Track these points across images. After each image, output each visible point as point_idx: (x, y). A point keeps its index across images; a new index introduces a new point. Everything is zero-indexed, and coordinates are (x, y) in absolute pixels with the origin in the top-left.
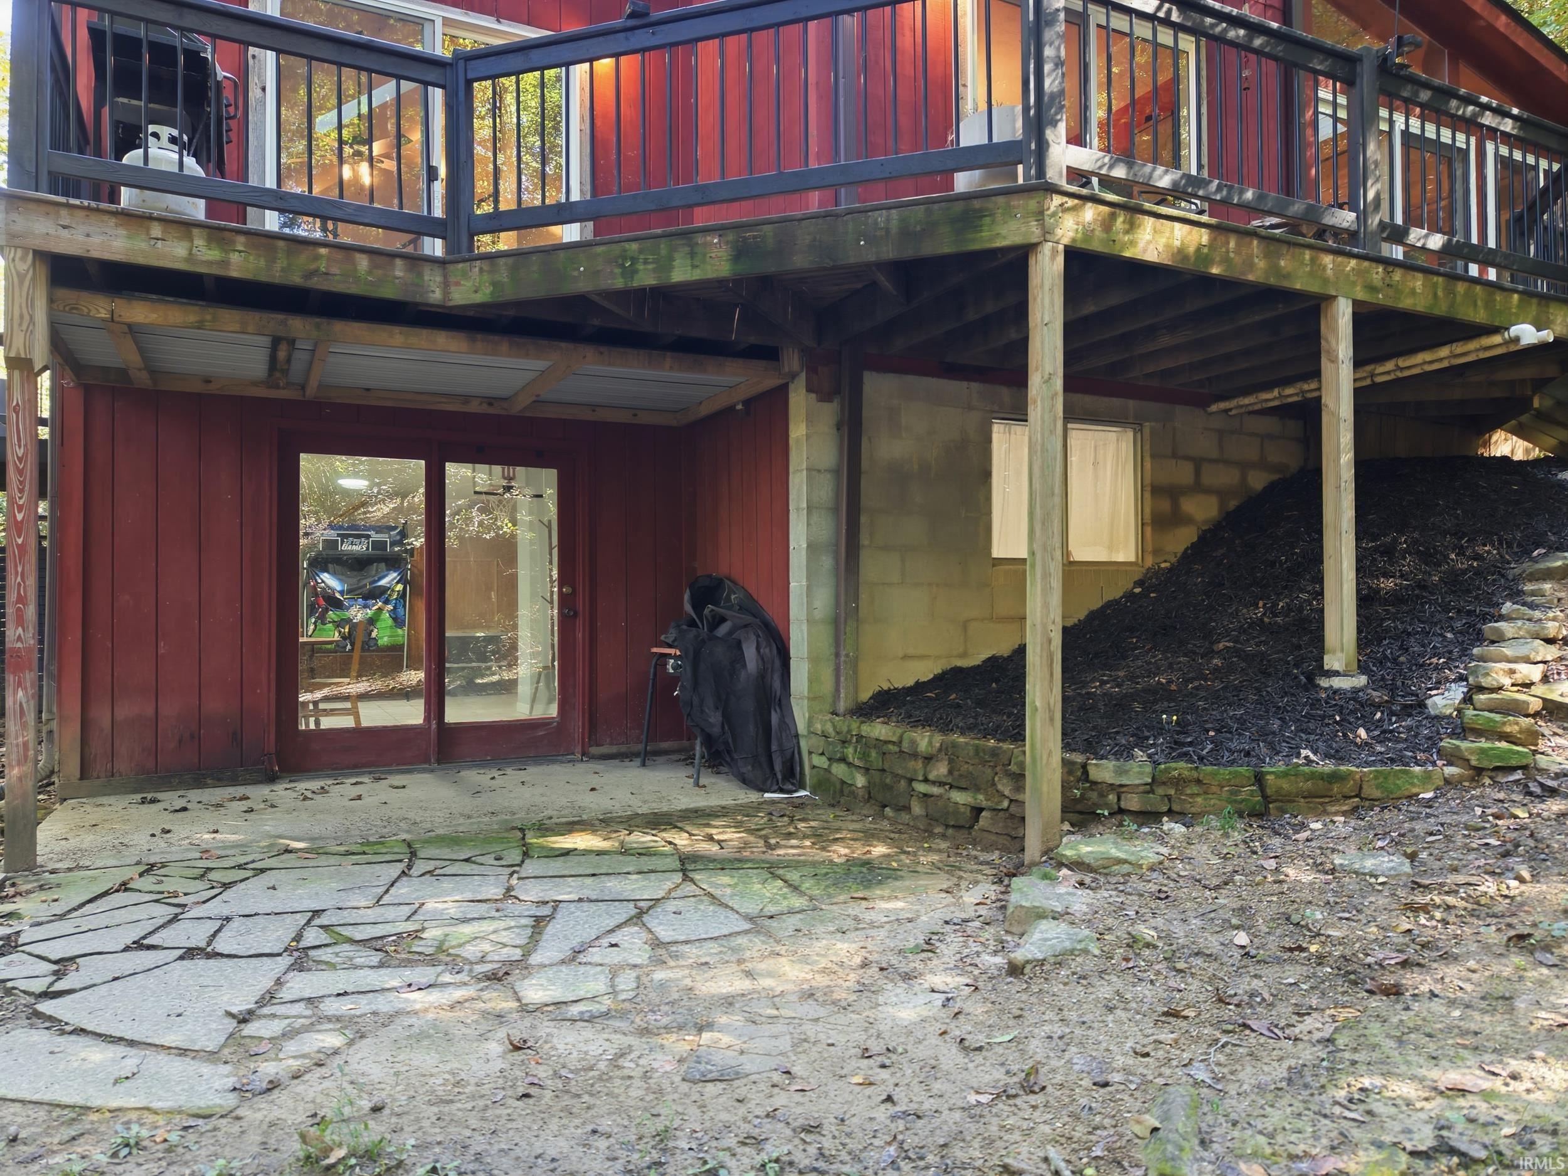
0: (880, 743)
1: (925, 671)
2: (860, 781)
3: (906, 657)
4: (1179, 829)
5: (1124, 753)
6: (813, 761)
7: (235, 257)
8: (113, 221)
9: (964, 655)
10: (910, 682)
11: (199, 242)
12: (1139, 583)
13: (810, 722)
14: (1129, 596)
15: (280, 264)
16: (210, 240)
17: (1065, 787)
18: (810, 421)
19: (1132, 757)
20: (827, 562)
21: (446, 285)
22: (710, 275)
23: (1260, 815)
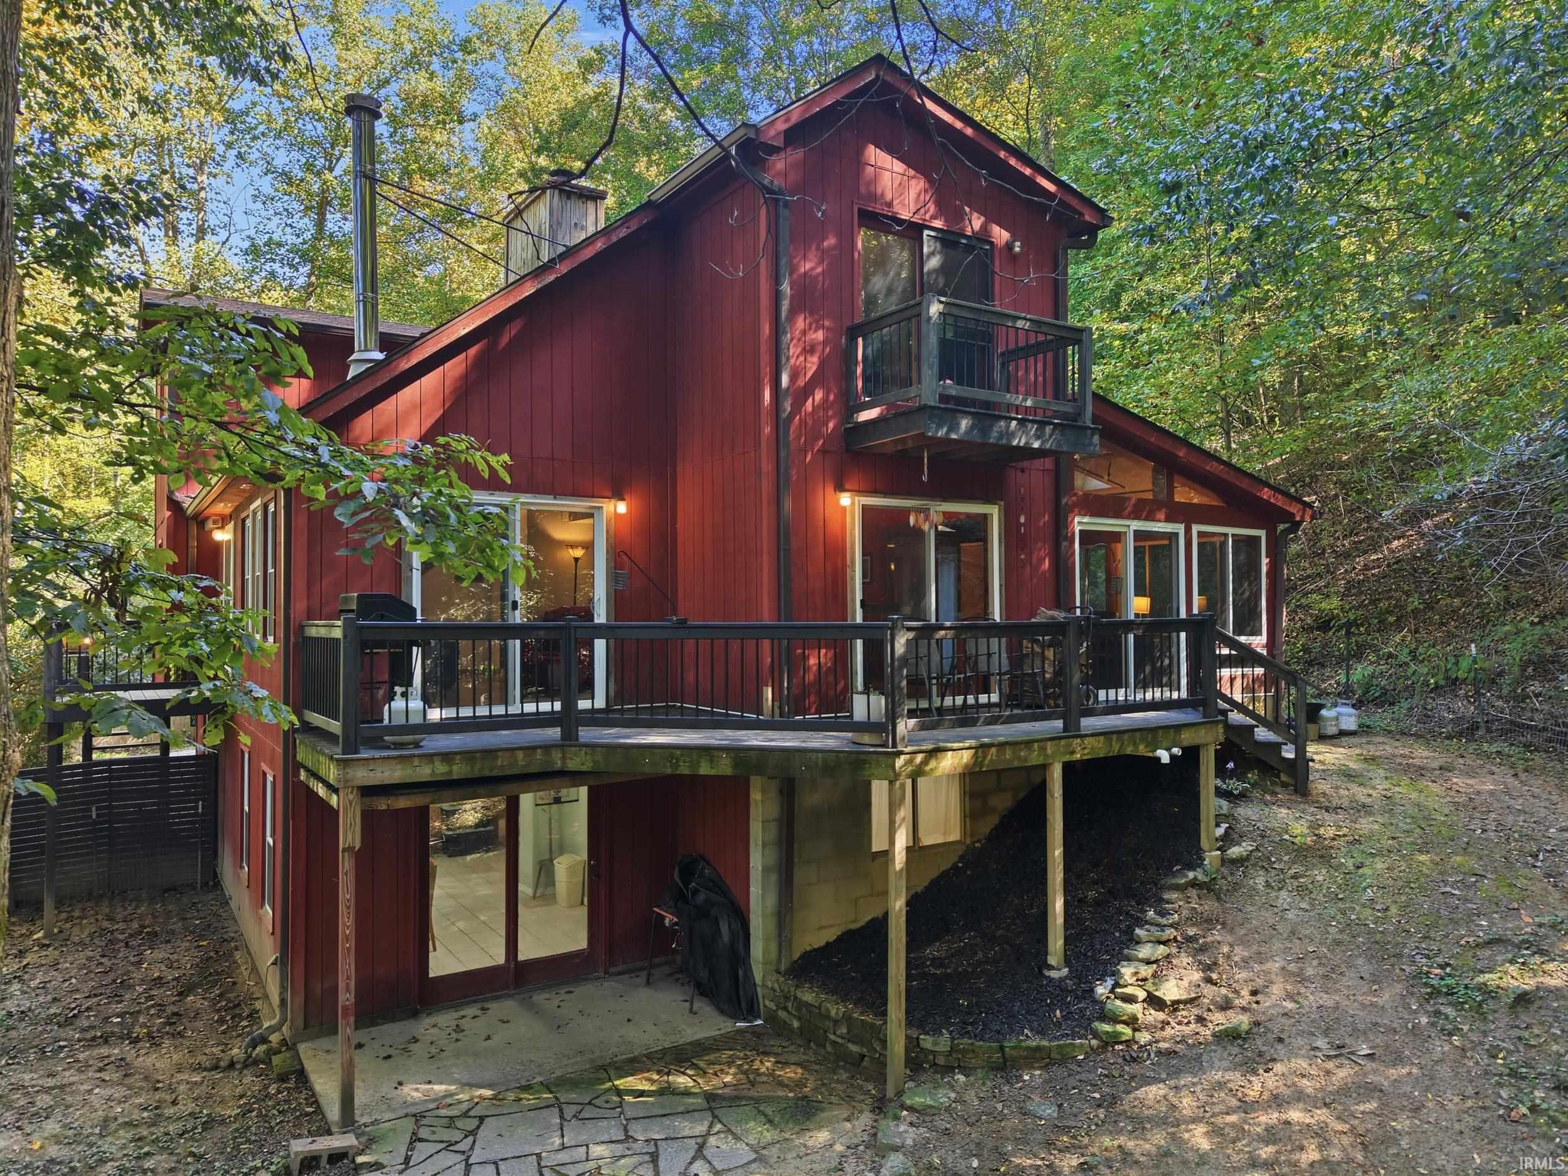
0: (808, 1005)
1: (831, 935)
2: (796, 1024)
3: (821, 928)
4: (961, 1078)
5: (937, 1032)
6: (766, 1003)
7: (455, 768)
8: (394, 762)
9: (855, 921)
10: (822, 943)
11: (437, 764)
12: (962, 858)
13: (764, 980)
14: (954, 867)
15: (476, 768)
16: (442, 761)
17: (907, 1050)
18: (764, 792)
19: (941, 1034)
20: (774, 877)
21: (564, 759)
22: (721, 773)
23: (1003, 1070)
